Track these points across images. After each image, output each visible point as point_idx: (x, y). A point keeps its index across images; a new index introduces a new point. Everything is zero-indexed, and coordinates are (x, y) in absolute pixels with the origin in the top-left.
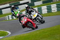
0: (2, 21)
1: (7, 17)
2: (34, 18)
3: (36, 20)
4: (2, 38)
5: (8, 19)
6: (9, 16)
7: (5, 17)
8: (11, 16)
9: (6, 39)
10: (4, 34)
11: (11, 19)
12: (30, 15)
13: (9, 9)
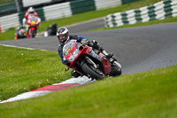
0: (94, 31)
1: (110, 19)
5: (111, 26)
6: (115, 14)
7: (104, 18)
8: (121, 17)
11: (122, 24)
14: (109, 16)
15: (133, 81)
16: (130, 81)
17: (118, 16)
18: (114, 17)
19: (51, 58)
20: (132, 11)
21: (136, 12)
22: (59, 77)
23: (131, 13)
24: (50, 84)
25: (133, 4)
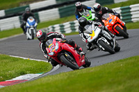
1: (51, 29)
2: (91, 40)
3: (97, 44)
4: (39, 78)
6: (55, 26)
7: (46, 28)
9: (47, 78)
10: (43, 68)
12: (82, 32)
13: (56, 10)
14: (50, 27)
15: (68, 78)
16: (66, 77)
17: (57, 27)
18: (54, 28)
19: (5, 61)
20: (68, 23)
21: (71, 24)
22: (10, 75)
23: (67, 25)
24: (3, 81)
25: (69, 18)
